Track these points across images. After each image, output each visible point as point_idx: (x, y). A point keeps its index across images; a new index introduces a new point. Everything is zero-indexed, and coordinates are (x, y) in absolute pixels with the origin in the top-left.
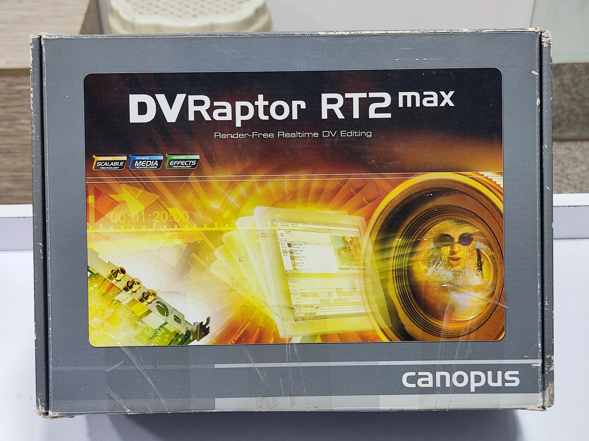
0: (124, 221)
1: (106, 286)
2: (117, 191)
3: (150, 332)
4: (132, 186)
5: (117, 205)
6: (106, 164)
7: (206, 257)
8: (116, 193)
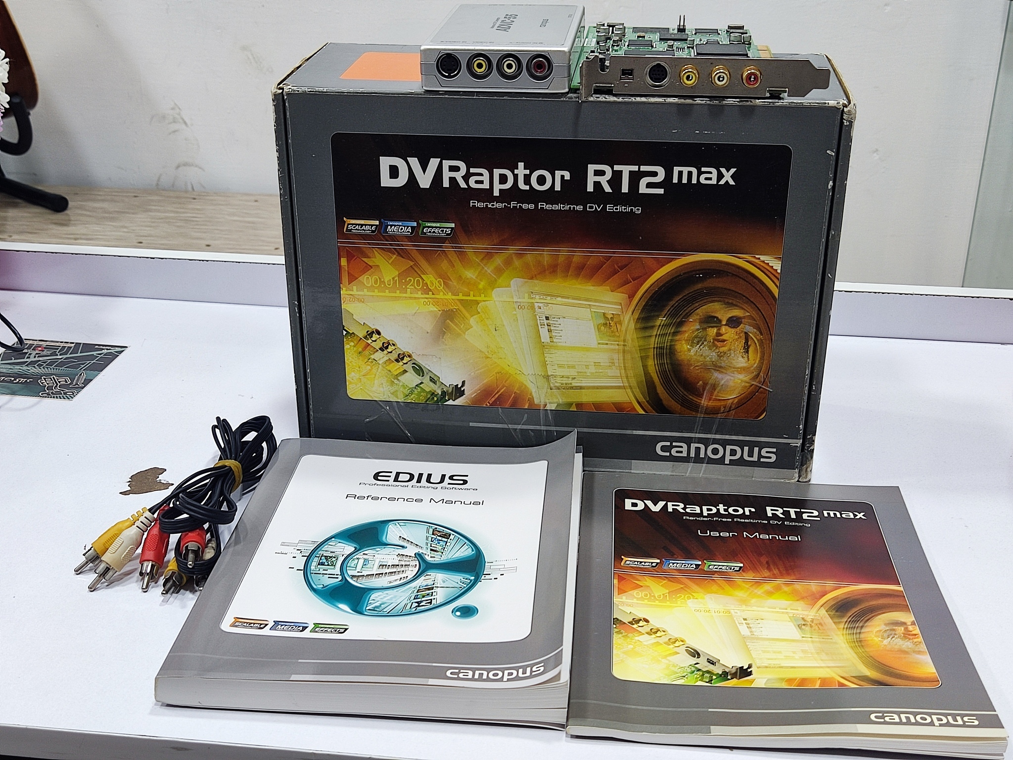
0: (378, 285)
1: (362, 344)
2: (371, 255)
3: (406, 389)
4: (384, 250)
5: (370, 269)
6: (357, 227)
7: (461, 325)
8: (369, 257)
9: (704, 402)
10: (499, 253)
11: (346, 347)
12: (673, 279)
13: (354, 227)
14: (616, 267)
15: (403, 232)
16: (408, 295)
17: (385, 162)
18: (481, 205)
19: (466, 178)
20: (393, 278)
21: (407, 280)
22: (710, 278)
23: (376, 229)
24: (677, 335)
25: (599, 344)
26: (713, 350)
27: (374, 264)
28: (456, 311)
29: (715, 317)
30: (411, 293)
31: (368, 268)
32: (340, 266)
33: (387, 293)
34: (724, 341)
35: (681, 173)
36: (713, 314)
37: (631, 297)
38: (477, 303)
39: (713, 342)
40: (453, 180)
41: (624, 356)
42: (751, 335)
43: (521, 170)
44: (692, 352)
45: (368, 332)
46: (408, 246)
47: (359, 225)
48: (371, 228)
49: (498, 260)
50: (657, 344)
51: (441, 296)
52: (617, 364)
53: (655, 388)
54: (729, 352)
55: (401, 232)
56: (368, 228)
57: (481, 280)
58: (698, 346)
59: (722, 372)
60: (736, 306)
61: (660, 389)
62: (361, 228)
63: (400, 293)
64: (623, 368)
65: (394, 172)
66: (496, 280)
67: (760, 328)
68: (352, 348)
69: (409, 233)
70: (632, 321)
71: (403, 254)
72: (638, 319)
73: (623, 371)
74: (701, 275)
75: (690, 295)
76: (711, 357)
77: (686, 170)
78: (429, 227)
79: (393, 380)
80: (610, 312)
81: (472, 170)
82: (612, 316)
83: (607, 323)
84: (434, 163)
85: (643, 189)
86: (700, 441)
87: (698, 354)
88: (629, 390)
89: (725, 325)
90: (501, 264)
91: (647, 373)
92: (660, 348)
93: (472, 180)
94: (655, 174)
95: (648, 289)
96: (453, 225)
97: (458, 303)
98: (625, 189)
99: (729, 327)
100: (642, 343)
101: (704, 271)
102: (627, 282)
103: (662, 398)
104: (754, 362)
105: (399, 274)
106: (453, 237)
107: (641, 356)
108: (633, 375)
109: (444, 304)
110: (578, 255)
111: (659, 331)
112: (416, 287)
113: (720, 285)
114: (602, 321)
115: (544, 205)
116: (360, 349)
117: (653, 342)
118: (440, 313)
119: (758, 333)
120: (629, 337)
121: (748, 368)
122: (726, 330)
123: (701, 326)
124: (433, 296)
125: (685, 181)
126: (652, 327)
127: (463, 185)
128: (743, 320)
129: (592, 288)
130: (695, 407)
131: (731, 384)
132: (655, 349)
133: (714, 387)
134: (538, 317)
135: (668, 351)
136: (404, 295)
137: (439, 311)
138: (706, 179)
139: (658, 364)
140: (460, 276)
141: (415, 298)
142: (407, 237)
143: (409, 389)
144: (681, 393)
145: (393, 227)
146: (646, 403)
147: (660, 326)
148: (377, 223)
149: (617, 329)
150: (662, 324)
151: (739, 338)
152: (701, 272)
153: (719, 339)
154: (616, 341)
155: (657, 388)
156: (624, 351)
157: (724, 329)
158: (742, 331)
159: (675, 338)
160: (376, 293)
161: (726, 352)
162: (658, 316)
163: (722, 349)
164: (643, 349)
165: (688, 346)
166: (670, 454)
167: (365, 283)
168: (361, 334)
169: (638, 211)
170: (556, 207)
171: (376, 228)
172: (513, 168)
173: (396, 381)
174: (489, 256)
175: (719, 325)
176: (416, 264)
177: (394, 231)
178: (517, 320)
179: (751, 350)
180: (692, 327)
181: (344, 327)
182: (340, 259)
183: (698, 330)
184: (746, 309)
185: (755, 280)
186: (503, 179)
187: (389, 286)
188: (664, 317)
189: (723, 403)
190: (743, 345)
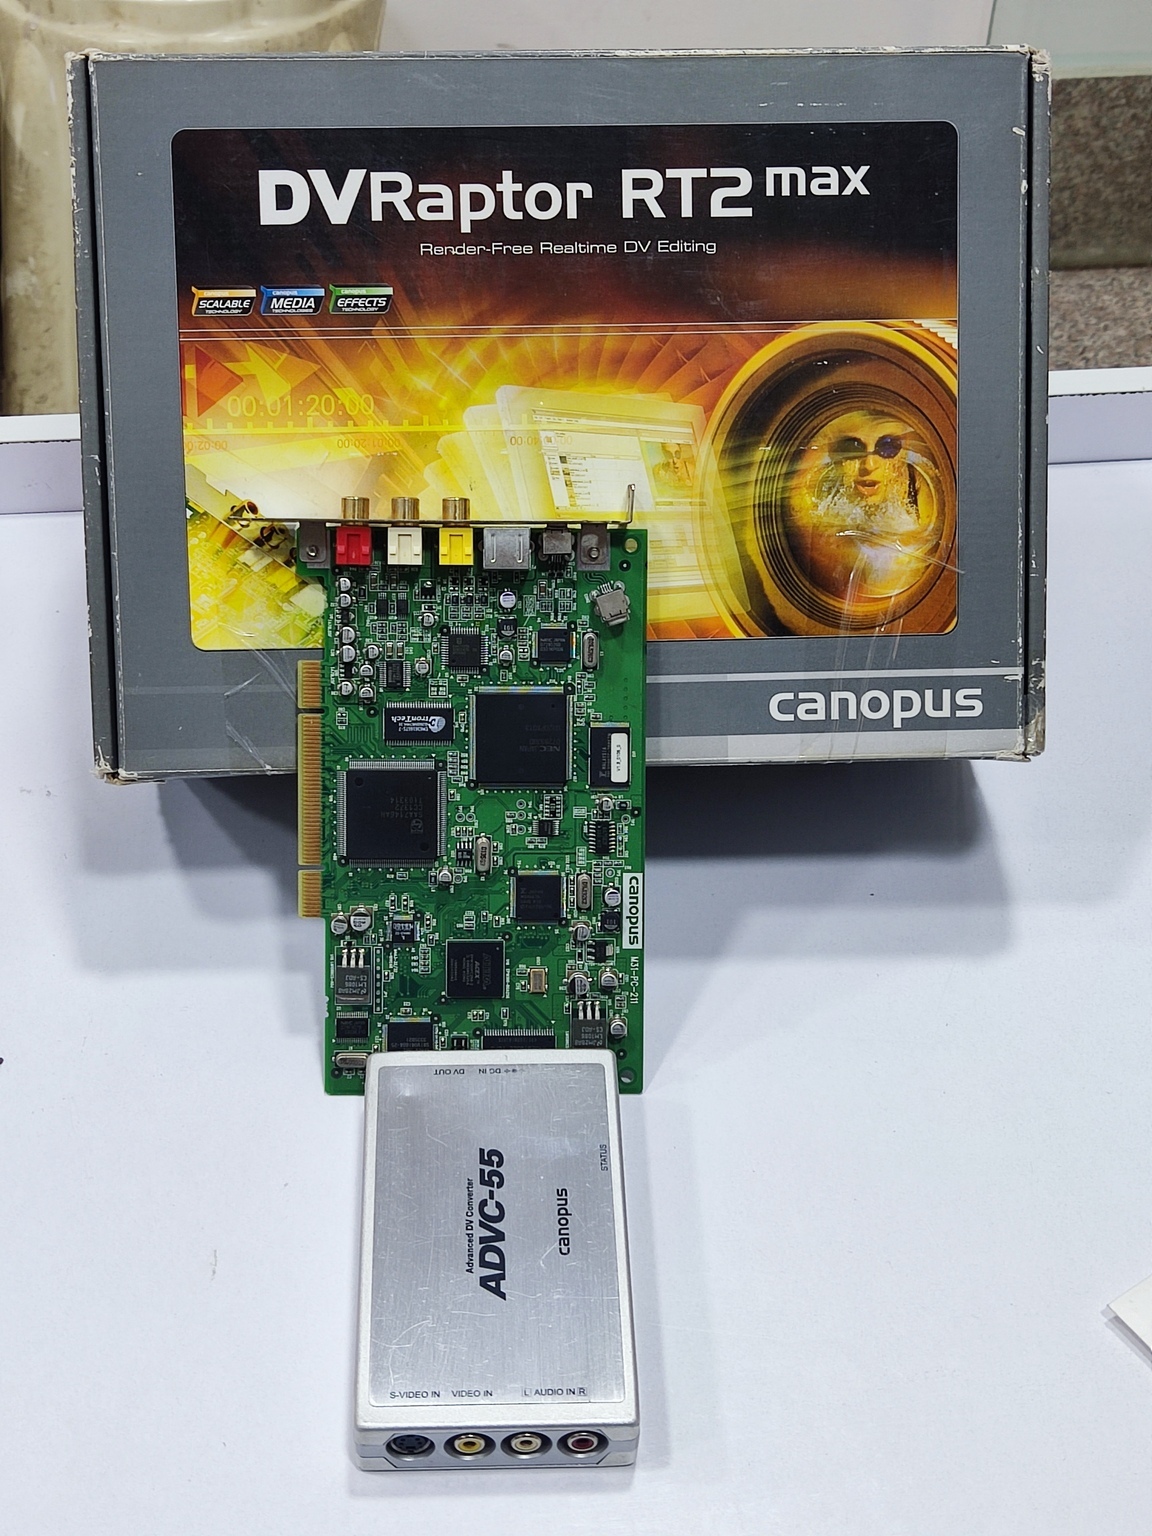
2: (239, 355)
8: (236, 360)
9: (848, 607)
10: (473, 340)
11: (192, 542)
12: (778, 372)
13: (211, 304)
14: (680, 355)
15: (301, 308)
16: (309, 429)
17: (269, 180)
18: (440, 251)
19: (412, 203)
20: (282, 399)
21: (308, 400)
22: (841, 365)
23: (250, 306)
24: (792, 478)
25: (657, 504)
26: (856, 503)
27: (247, 373)
28: (399, 455)
29: (855, 439)
30: (314, 426)
31: (235, 380)
32: (183, 381)
33: (270, 429)
34: (873, 484)
35: (778, 178)
36: (851, 434)
37: (709, 409)
38: (436, 436)
39: (855, 487)
40: (388, 207)
41: (702, 526)
42: (918, 468)
43: (508, 185)
44: (821, 511)
45: (233, 507)
46: (309, 334)
47: (219, 299)
48: (242, 304)
49: (472, 353)
50: (760, 497)
51: (369, 427)
52: (691, 543)
53: (760, 584)
54: (884, 505)
55: (296, 309)
56: (236, 303)
57: (442, 393)
58: (830, 496)
59: (876, 544)
60: (890, 415)
61: (770, 587)
62: (223, 304)
63: (294, 426)
64: (702, 548)
65: (284, 197)
66: (469, 391)
67: (933, 455)
68: (204, 543)
69: (311, 310)
70: (713, 456)
71: (299, 350)
72: (724, 451)
73: (702, 556)
74: (826, 363)
75: (810, 400)
76: (853, 516)
77: (786, 172)
78: (346, 297)
79: (280, 604)
80: (674, 441)
81: (423, 188)
82: (677, 448)
83: (669, 463)
84: (355, 177)
85: (717, 210)
86: (846, 685)
87: (831, 512)
88: (715, 594)
89: (876, 452)
90: (479, 361)
91: (744, 557)
92: (768, 505)
93: (422, 207)
94: (735, 182)
95: (736, 395)
96: (389, 291)
97: (403, 441)
98: (687, 211)
99: (880, 455)
100: (732, 497)
101: (829, 354)
102: (700, 383)
103: (774, 604)
104: (928, 520)
105: (292, 389)
106: (389, 312)
107: (732, 524)
108: (720, 563)
109: (376, 443)
110: (613, 336)
111: (761, 471)
112: (324, 412)
113: (858, 378)
114: (661, 459)
115: (549, 246)
116: (219, 545)
117: (752, 494)
118: (369, 460)
119: (930, 463)
120: (709, 489)
121: (919, 533)
122: (875, 462)
123: (832, 458)
124: (355, 429)
125: (786, 191)
126: (749, 465)
127: (406, 215)
128: (903, 442)
129: (640, 396)
130: (831, 619)
131: (893, 566)
132: (757, 509)
133: (863, 575)
134: (546, 457)
135: (779, 510)
136: (302, 430)
137: (368, 457)
138: (821, 186)
139: (762, 536)
140: (404, 387)
141: (322, 435)
142: (307, 317)
143: (311, 621)
144: (806, 591)
145: (282, 300)
146: (747, 617)
147: (761, 462)
148: (252, 293)
149: (688, 472)
150: (765, 459)
151: (898, 476)
152: (824, 356)
153: (865, 483)
154: (687, 497)
155: (765, 584)
156: (702, 518)
157: (872, 461)
158: (903, 463)
159: (788, 484)
160: (250, 429)
161: (878, 506)
162: (757, 444)
163: (872, 500)
164: (736, 510)
165: (813, 499)
166: (796, 716)
167: (230, 411)
168: (220, 512)
169: (711, 249)
170: (569, 249)
171: (251, 303)
172: (493, 181)
173: (285, 606)
174: (455, 345)
175: (864, 454)
176: (325, 369)
177: (283, 308)
178: (510, 466)
179: (921, 498)
180: (817, 460)
181: (187, 502)
182: (182, 367)
183: (828, 465)
184: (907, 420)
185: (917, 365)
186: (477, 202)
187: (272, 414)
188: (768, 446)
189: (880, 606)
190: (908, 489)
